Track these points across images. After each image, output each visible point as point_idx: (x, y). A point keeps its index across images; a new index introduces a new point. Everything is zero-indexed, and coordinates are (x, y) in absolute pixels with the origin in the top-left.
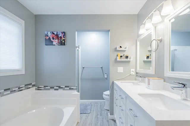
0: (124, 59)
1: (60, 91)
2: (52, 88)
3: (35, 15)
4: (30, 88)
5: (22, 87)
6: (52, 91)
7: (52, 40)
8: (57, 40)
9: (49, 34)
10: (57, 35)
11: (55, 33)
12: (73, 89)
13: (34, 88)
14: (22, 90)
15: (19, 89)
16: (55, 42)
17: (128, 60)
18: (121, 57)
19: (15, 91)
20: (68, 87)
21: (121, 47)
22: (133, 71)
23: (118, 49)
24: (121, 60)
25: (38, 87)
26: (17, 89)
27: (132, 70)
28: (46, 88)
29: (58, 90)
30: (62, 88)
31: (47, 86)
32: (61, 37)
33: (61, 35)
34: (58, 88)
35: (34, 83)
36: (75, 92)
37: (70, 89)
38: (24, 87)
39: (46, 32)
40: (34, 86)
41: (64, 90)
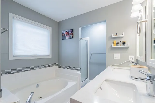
0: (120, 46)
1: (70, 70)
2: (66, 67)
3: (58, 22)
4: (54, 66)
5: (50, 65)
6: (66, 69)
7: (66, 36)
8: (68, 36)
9: (64, 32)
10: (68, 32)
11: (67, 31)
12: (77, 69)
13: (57, 66)
14: (50, 67)
15: (48, 66)
16: (67, 37)
17: (126, 46)
18: (118, 43)
19: (46, 66)
20: (75, 67)
21: (116, 34)
22: (132, 58)
23: (113, 36)
24: (117, 47)
25: (59, 66)
26: (47, 65)
27: (130, 56)
28: (63, 67)
29: (69, 69)
30: (71, 68)
31: (63, 66)
32: (70, 33)
33: (70, 32)
34: (69, 67)
35: (58, 63)
36: (79, 72)
37: (76, 69)
38: (51, 65)
39: (63, 32)
40: (57, 65)
41: (72, 69)
